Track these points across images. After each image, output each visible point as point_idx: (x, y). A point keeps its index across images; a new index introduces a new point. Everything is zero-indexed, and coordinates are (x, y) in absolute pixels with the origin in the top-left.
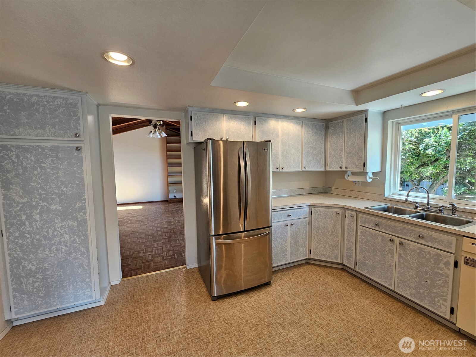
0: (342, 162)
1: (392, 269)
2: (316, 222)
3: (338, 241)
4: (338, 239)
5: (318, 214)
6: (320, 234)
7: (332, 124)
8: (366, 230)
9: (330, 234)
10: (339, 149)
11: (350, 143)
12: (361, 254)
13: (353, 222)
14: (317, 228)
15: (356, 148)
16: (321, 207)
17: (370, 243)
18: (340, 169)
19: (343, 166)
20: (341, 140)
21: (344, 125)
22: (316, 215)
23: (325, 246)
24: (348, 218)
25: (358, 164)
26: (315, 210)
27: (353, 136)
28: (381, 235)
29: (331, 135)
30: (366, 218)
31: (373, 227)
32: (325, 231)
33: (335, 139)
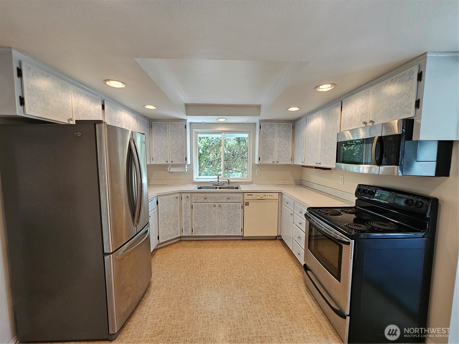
0: (167, 157)
1: (215, 223)
2: (162, 210)
3: (178, 219)
4: (178, 218)
5: (163, 202)
6: (165, 219)
7: (155, 124)
8: (198, 205)
9: (172, 216)
10: (164, 146)
11: (174, 142)
12: (196, 222)
13: (188, 201)
14: (163, 215)
15: (179, 147)
16: (164, 195)
17: (202, 212)
18: (166, 163)
19: (169, 160)
20: (166, 139)
21: (168, 126)
22: (162, 203)
23: (169, 227)
24: (184, 199)
25: (181, 159)
26: (161, 199)
27: (176, 137)
28: (208, 204)
29: (156, 134)
30: (197, 196)
31: (203, 200)
32: (169, 215)
33: (160, 137)
